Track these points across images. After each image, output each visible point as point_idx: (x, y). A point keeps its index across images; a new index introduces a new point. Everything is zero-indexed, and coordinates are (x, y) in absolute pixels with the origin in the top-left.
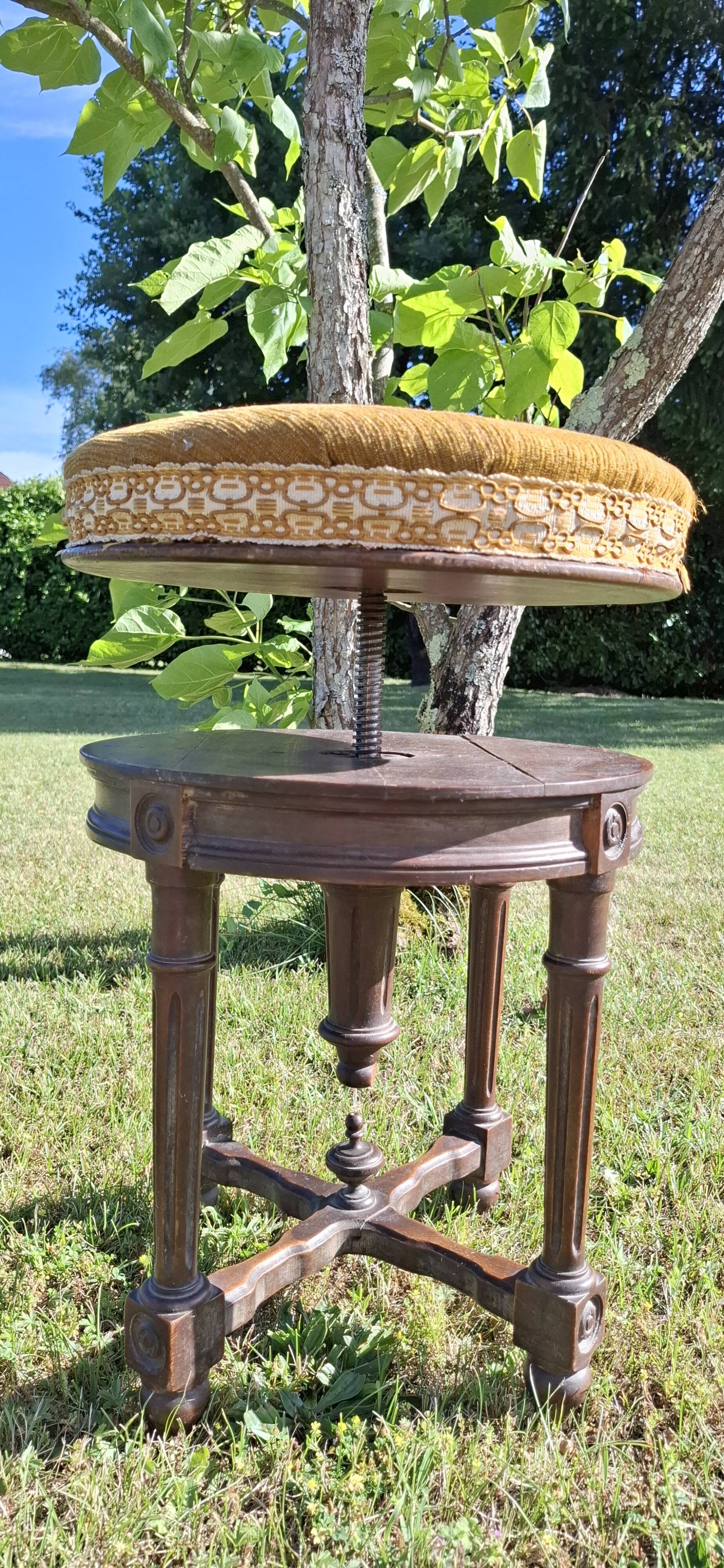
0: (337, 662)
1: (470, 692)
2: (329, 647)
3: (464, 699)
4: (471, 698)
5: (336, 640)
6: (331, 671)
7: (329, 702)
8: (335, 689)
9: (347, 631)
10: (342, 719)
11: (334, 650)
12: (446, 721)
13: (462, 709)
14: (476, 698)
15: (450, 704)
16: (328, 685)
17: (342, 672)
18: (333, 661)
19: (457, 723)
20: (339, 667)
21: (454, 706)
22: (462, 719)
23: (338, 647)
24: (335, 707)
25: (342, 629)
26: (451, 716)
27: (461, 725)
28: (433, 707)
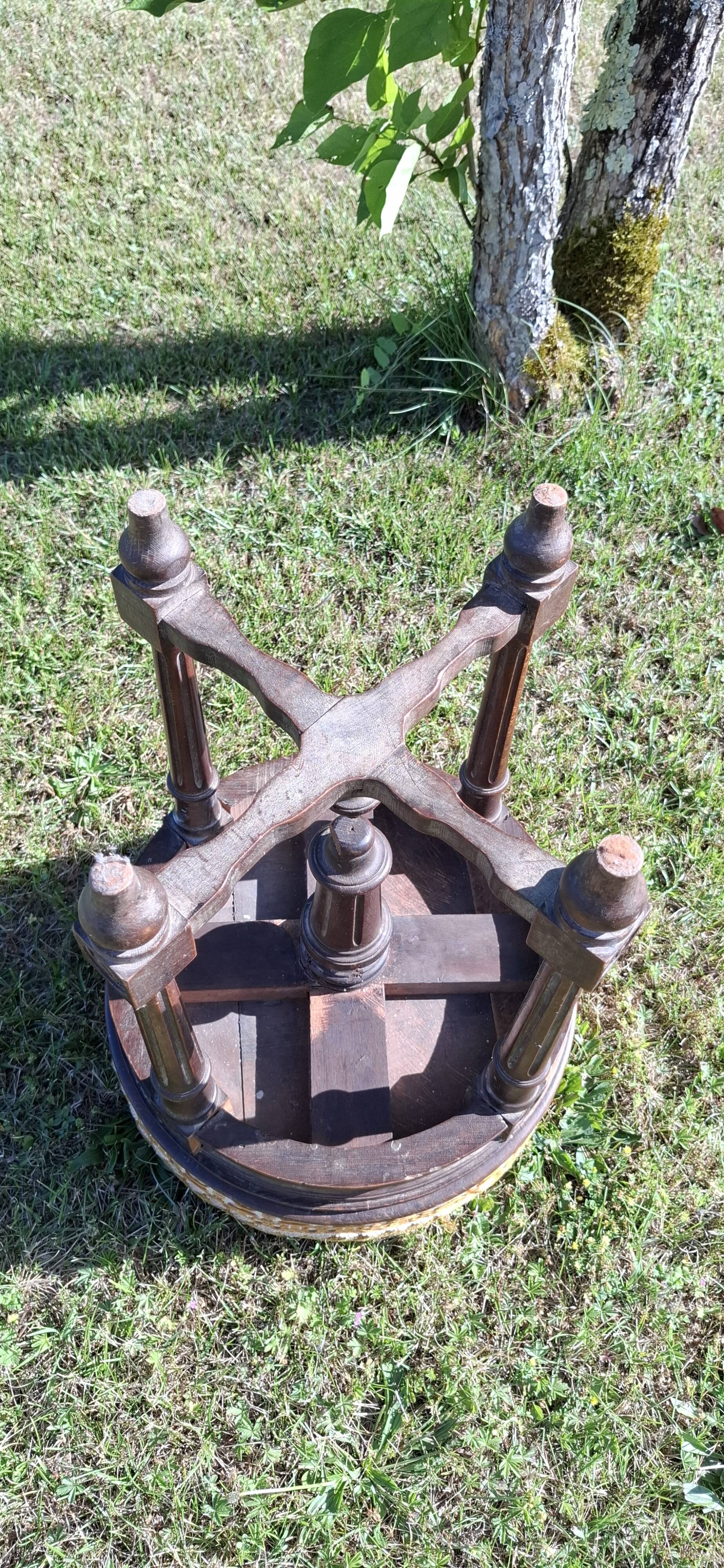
0: (526, 64)
1: (691, 28)
2: (516, 40)
3: (682, 37)
4: (692, 39)
5: (528, 32)
6: (514, 77)
7: (506, 125)
8: (516, 103)
9: (546, 17)
10: (521, 146)
11: (523, 48)
12: (648, 72)
13: (675, 57)
14: (699, 35)
15: (660, 44)
16: (507, 96)
17: (531, 79)
18: (519, 62)
19: (664, 77)
20: (527, 72)
21: (665, 50)
22: (673, 73)
23: (530, 45)
24: (513, 129)
25: (540, 16)
26: (659, 66)
27: (669, 83)
28: (633, 40)
